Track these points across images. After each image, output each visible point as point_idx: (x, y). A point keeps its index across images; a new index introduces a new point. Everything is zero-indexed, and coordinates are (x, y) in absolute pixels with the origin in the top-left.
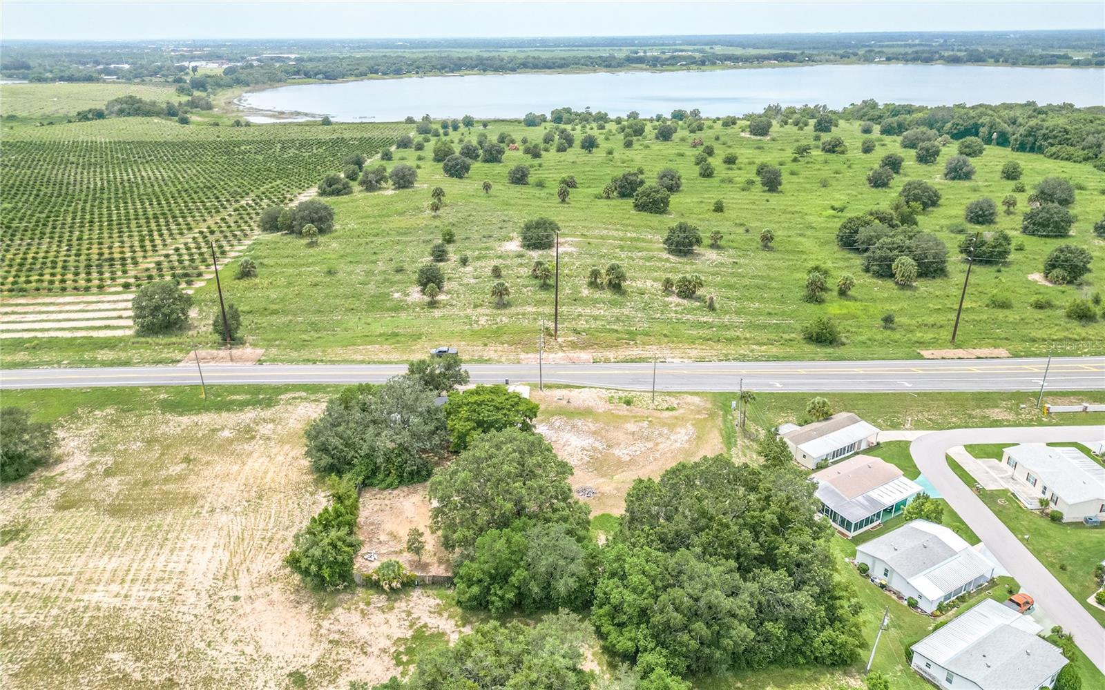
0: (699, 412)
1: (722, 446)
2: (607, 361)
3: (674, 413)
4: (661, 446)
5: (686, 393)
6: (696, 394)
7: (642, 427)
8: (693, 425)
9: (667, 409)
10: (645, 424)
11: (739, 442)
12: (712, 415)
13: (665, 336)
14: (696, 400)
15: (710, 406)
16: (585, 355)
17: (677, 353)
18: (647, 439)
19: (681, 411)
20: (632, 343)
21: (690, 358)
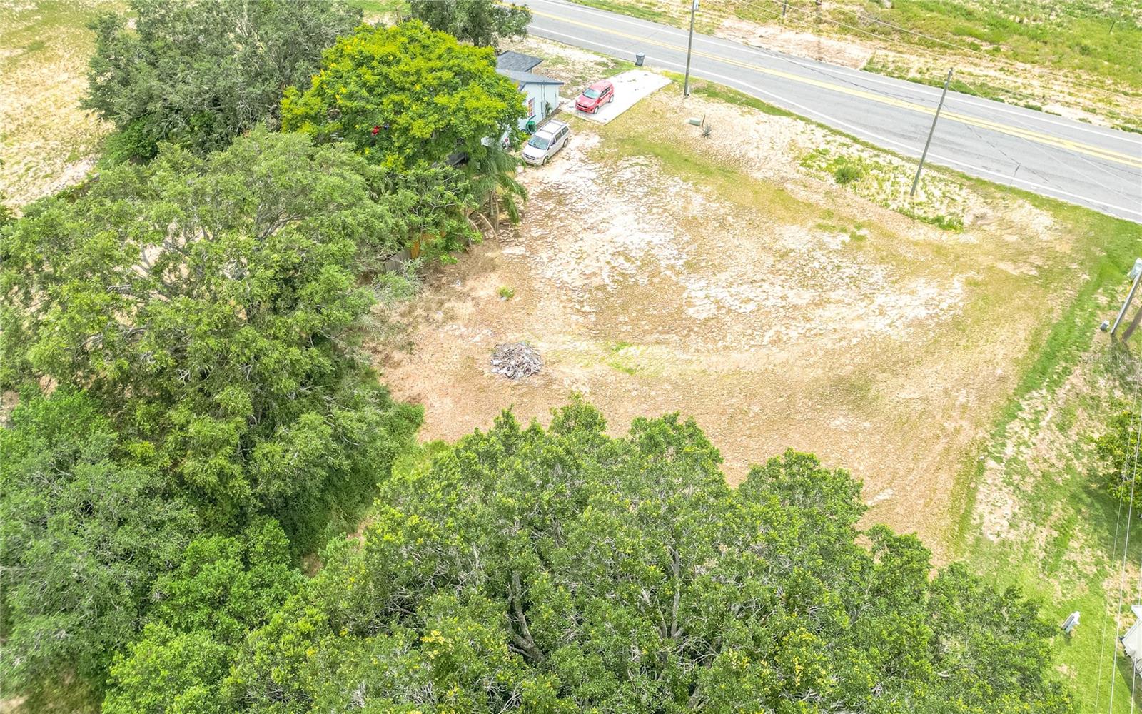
0: (1017, 256)
1: (1011, 370)
2: (899, 73)
3: (948, 238)
4: (830, 311)
5: (1026, 195)
6: (1055, 207)
7: (822, 246)
8: (971, 283)
9: (938, 220)
10: (835, 241)
11: (1076, 379)
12: (1048, 276)
13: (1085, 50)
14: (1041, 221)
15: (1064, 248)
16: (858, 51)
17: (1086, 97)
18: (806, 281)
19: (971, 238)
20: (986, 47)
21: (1112, 115)
